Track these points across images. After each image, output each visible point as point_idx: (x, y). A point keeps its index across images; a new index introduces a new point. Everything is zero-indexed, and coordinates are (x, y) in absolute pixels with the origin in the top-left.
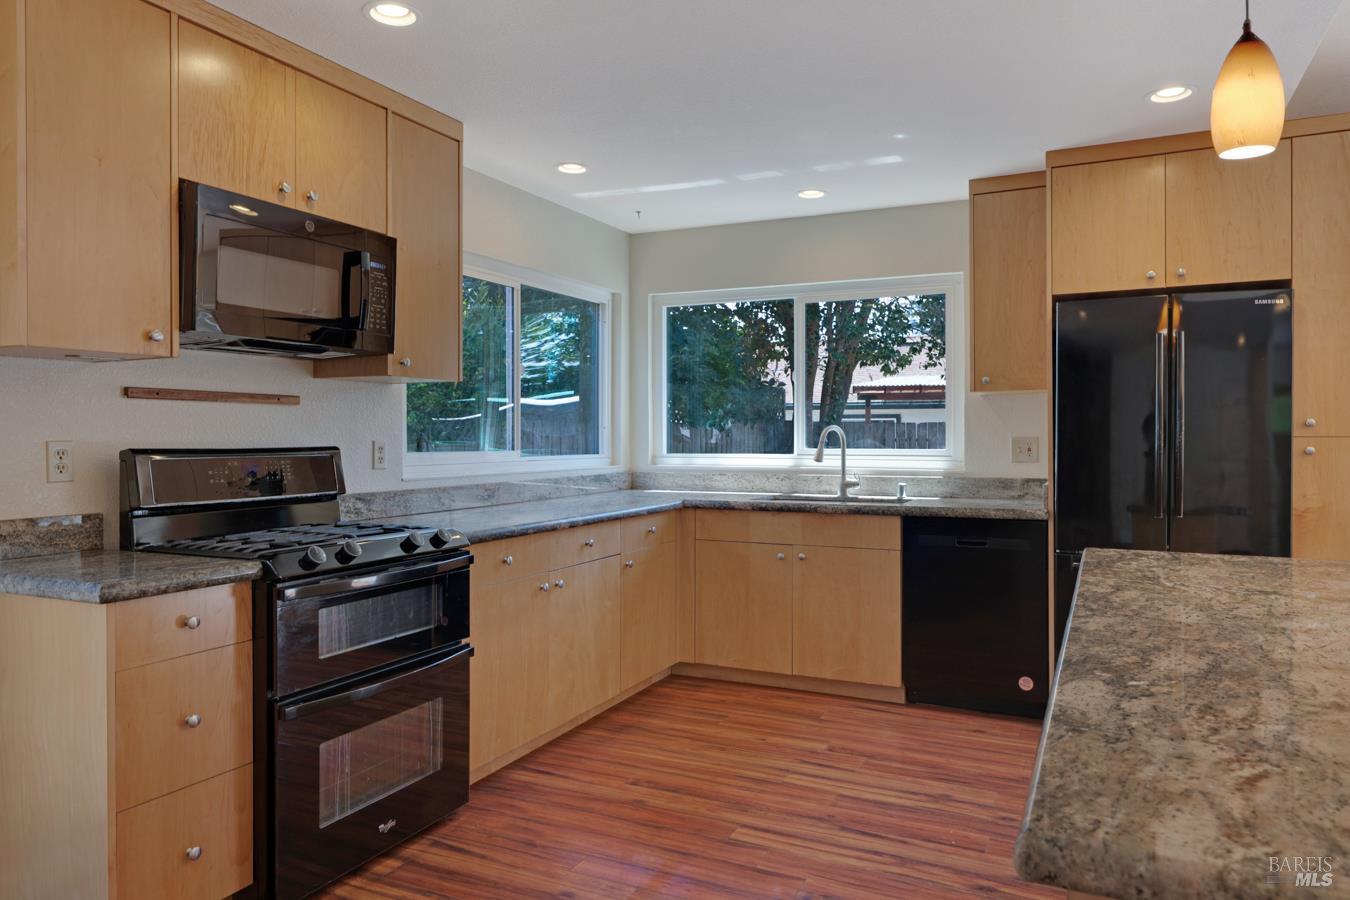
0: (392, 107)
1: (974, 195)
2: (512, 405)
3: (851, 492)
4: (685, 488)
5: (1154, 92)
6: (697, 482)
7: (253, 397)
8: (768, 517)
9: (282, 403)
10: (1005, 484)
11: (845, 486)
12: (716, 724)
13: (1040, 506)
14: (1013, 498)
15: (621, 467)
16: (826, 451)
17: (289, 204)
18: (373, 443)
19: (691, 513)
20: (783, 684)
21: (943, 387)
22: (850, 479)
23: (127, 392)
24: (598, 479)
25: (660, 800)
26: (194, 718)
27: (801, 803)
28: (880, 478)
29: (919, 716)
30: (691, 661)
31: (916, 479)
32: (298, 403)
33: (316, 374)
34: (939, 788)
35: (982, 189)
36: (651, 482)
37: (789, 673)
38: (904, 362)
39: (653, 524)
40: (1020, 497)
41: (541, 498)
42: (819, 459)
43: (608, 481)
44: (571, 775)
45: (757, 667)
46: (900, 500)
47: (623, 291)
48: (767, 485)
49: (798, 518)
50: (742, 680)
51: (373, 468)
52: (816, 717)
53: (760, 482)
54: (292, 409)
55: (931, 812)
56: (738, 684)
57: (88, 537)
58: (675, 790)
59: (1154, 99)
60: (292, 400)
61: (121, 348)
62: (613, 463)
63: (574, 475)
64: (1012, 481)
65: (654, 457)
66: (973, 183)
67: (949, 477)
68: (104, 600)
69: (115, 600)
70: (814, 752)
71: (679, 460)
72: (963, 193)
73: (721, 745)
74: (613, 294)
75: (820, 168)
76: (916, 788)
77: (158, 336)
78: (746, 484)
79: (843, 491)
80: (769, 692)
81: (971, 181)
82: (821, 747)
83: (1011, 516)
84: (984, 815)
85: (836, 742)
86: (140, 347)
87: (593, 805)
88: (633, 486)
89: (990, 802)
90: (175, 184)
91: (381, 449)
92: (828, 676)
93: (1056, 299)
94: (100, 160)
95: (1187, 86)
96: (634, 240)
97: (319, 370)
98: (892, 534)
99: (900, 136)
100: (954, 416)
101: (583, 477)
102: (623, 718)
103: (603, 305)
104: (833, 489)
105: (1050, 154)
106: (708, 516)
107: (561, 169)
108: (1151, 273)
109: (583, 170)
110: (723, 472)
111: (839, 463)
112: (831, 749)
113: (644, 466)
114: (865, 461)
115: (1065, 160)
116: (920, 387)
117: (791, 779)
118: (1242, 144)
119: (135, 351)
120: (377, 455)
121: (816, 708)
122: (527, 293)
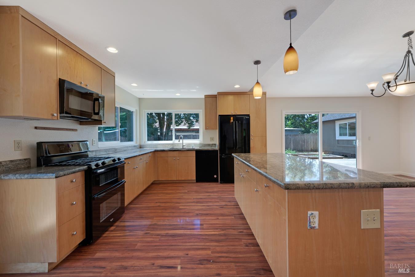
0: (102, 68)
1: (205, 98)
2: (118, 130)
3: (184, 147)
4: (152, 148)
5: (235, 86)
6: (154, 146)
7: (67, 130)
8: (172, 152)
9: (74, 131)
10: (209, 145)
11: (183, 146)
12: (165, 190)
13: (217, 148)
14: (210, 147)
15: (138, 144)
16: (180, 140)
17: (83, 86)
18: (93, 140)
19: (156, 152)
20: (174, 182)
21: (199, 129)
22: (184, 145)
23: (36, 128)
24: (135, 146)
25: (163, 205)
26: (74, 203)
27: (187, 200)
28: (189, 144)
29: (199, 184)
30: (157, 180)
31: (195, 144)
32: (77, 131)
33: (80, 124)
34: (208, 194)
35: (207, 97)
36: (144, 147)
37: (176, 179)
38: (180, 124)
39: (150, 154)
40: (211, 147)
41: (125, 151)
42: (179, 141)
43: (136, 147)
44: (142, 204)
45: (170, 179)
46: (193, 148)
47: (138, 109)
48: (168, 146)
49: (177, 152)
50: (166, 182)
51: (93, 145)
52: (183, 187)
53: (167, 146)
54: (75, 132)
55: (209, 198)
56: (167, 183)
57: (27, 164)
58: (165, 203)
59: (235, 87)
60: (76, 130)
61: (46, 117)
62: (136, 143)
63: (130, 146)
64: (210, 144)
65: (145, 142)
66: (205, 96)
67: (200, 144)
68: (56, 177)
69: (59, 177)
70: (185, 192)
71: (150, 142)
72: (204, 97)
73: (169, 194)
74: (136, 110)
75: (182, 90)
76: (205, 195)
77: (55, 115)
78: (164, 146)
79: (183, 147)
80: (173, 184)
81: (205, 95)
82: (186, 191)
83: (213, 150)
84: (216, 197)
85: (188, 190)
86: (50, 117)
87: (150, 208)
88: (140, 148)
89: (216, 195)
90: (58, 79)
91: (94, 141)
92: (183, 179)
93: (219, 115)
94: (40, 72)
95: (239, 85)
96: (140, 99)
97: (81, 123)
98: (194, 154)
99: (198, 87)
100: (201, 134)
101: (132, 146)
102: (147, 192)
103: (134, 112)
104: (181, 146)
105: (218, 93)
106: (160, 153)
107: (132, 84)
108: (232, 112)
109: (137, 85)
110: (159, 144)
111: (182, 142)
112: (188, 191)
113: (142, 144)
114: (186, 142)
115: (221, 94)
116: (181, 129)
117: (184, 197)
118: (258, 96)
119: (49, 118)
120: (93, 142)
121: (182, 185)
122: (121, 108)
